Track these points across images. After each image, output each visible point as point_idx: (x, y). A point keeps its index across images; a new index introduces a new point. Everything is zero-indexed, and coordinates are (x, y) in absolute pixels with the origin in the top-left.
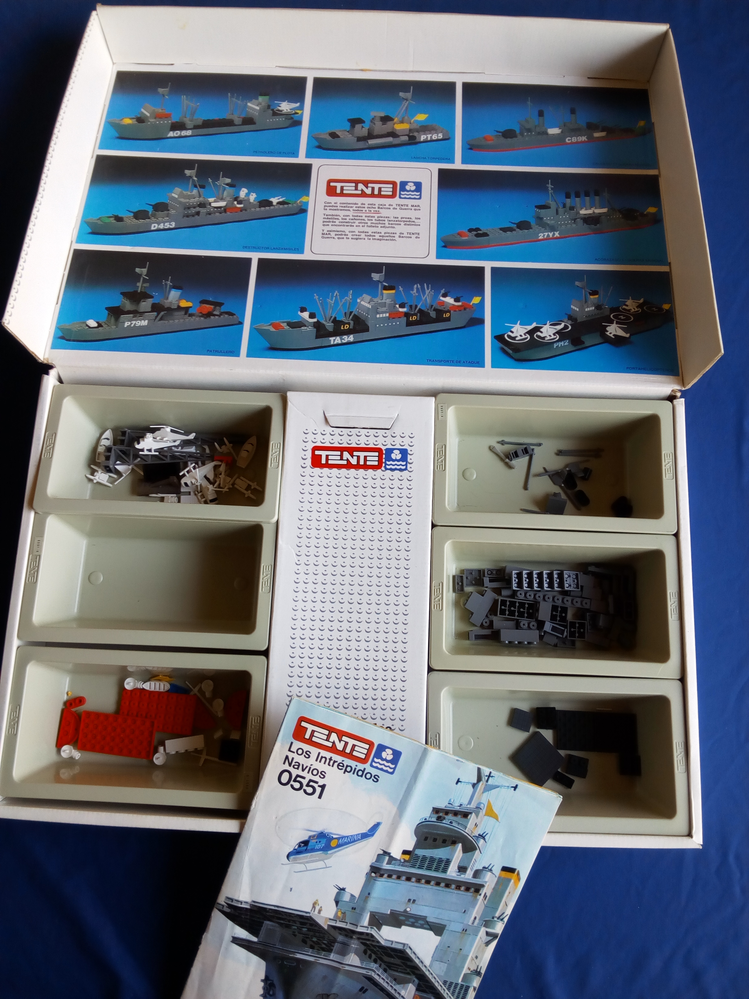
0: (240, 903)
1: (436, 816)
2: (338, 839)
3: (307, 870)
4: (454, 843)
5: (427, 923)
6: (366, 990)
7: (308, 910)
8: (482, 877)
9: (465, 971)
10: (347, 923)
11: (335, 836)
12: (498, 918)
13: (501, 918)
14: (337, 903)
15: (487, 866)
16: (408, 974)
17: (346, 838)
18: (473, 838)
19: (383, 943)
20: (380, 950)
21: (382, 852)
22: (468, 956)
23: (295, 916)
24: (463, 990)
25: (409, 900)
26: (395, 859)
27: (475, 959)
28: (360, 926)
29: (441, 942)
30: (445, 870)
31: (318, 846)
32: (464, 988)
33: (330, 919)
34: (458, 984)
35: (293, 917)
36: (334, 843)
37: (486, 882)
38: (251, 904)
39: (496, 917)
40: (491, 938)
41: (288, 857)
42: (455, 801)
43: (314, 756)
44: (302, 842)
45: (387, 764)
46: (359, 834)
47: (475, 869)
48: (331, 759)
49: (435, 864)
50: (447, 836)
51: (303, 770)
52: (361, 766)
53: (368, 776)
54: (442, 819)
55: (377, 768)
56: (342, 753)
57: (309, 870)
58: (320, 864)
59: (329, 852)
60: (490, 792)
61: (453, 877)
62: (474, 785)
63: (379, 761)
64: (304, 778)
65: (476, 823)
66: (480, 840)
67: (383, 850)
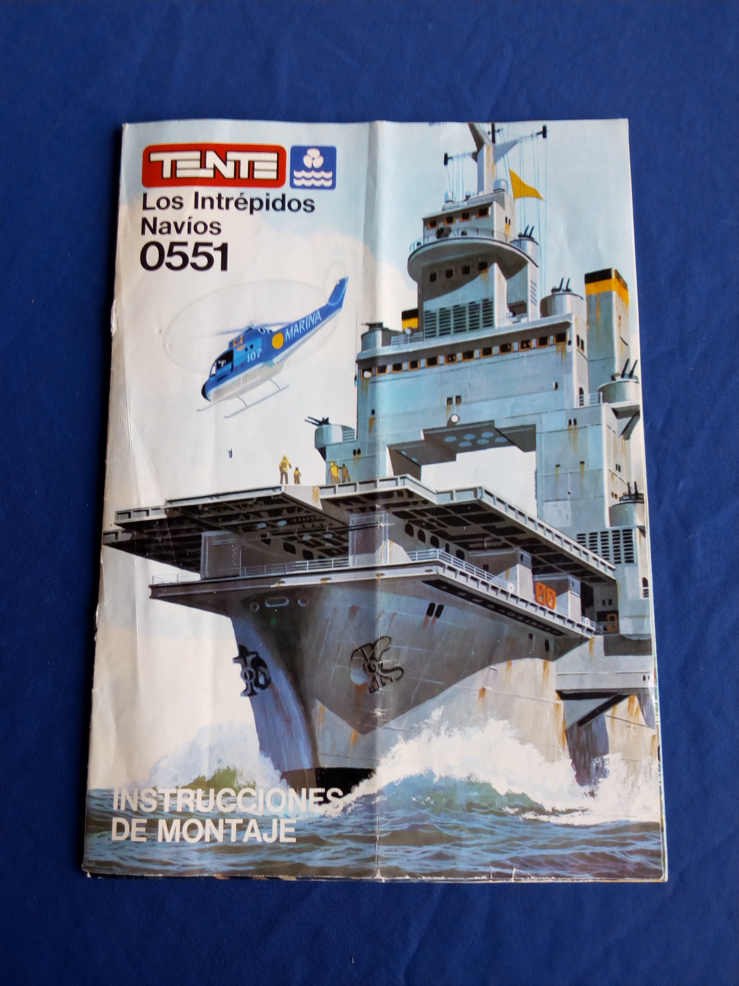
0: (145, 513)
1: (434, 231)
2: (282, 331)
3: (247, 407)
4: (484, 267)
5: (499, 432)
6: (441, 608)
7: (277, 483)
8: (558, 307)
9: (608, 502)
10: (354, 484)
11: (274, 329)
12: (623, 375)
13: (628, 372)
14: (323, 451)
15: (558, 287)
16: (505, 546)
17: (296, 326)
18: (513, 245)
19: (436, 501)
20: (435, 518)
21: (367, 329)
22: (601, 470)
23: (256, 503)
24: (622, 540)
25: (449, 400)
26: (396, 333)
27: (617, 472)
28: (381, 480)
29: (539, 460)
30: (489, 322)
31: (250, 357)
32: (622, 537)
33: (321, 488)
34: (607, 532)
35: (251, 506)
36: (277, 342)
37: (569, 316)
38: (166, 509)
39: (618, 375)
40: (628, 420)
41: (204, 393)
42: (455, 193)
43: (189, 202)
44: (221, 358)
45: (318, 175)
46: (316, 312)
47: (539, 300)
48: (220, 197)
49: (467, 316)
50: (468, 258)
51: (179, 231)
52: (275, 193)
53: (294, 205)
54: (445, 231)
55: (303, 187)
56: (236, 181)
57: (251, 406)
58: (267, 387)
59: (276, 360)
60: (505, 156)
61: (508, 328)
62: (475, 156)
63: (303, 173)
64: (185, 244)
65: (506, 219)
66: (525, 245)
67: (367, 324)
